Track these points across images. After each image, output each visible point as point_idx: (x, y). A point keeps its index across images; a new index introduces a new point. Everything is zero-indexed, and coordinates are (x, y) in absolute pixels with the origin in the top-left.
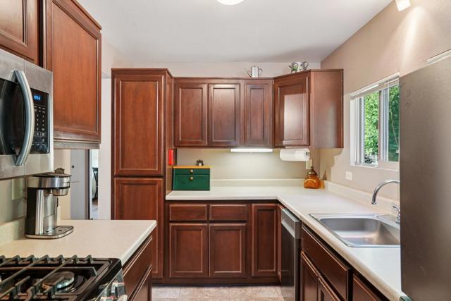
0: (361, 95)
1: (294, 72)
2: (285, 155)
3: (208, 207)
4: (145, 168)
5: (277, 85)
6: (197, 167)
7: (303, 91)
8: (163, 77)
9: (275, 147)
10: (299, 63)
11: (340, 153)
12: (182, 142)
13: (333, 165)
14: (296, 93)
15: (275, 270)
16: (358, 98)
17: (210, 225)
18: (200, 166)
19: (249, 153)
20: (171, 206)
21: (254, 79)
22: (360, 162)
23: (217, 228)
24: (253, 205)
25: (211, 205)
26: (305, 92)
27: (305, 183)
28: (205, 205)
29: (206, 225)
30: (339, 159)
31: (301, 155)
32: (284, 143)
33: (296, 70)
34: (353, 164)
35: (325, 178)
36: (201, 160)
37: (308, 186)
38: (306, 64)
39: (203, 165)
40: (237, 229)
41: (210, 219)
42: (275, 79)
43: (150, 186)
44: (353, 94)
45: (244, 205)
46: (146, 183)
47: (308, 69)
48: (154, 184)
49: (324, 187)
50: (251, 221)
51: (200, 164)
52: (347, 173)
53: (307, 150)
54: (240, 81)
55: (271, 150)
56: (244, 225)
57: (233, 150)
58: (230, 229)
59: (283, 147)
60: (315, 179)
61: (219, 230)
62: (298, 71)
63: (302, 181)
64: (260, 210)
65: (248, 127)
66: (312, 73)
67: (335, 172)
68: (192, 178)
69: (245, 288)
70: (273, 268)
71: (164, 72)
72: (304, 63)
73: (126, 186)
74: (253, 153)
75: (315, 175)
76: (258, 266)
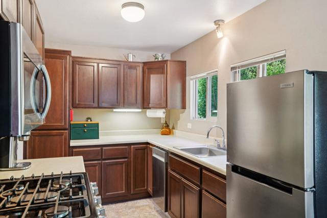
0: (196, 78)
1: (157, 60)
2: (151, 113)
3: (102, 150)
4: (54, 123)
5: (145, 67)
6: (87, 122)
7: (163, 73)
8: (68, 57)
9: (144, 108)
10: (160, 55)
11: (183, 112)
12: (78, 104)
13: (179, 119)
14: (158, 73)
15: (146, 188)
16: (194, 80)
17: (103, 162)
18: (89, 122)
19: (125, 112)
20: (74, 150)
21: (130, 62)
22: (196, 117)
23: (108, 164)
24: (132, 146)
25: (104, 148)
26: (164, 74)
27: (162, 132)
28: (99, 148)
29: (100, 162)
30: (183, 116)
31: (160, 114)
32: (150, 105)
33: (158, 59)
34: (191, 118)
35: (173, 128)
36: (90, 117)
37: (163, 134)
38: (164, 56)
39: (91, 121)
40: (121, 163)
41: (103, 158)
42: (144, 63)
43: (58, 137)
44: (192, 77)
45: (127, 147)
46: (55, 134)
47: (165, 59)
48: (61, 135)
49: (173, 134)
50: (131, 157)
51: (89, 120)
52: (188, 124)
53: (164, 110)
54: (121, 63)
55: (140, 110)
56: (126, 160)
57: (115, 110)
58: (117, 164)
59: (150, 108)
60: (167, 129)
61: (109, 165)
62: (160, 60)
63: (160, 131)
64: (137, 149)
65: (126, 94)
66: (169, 62)
67: (180, 124)
68: (86, 130)
69: (127, 203)
70: (145, 187)
71: (68, 53)
72: (162, 55)
73: (37, 138)
74: (128, 112)
75: (167, 126)
76: (135, 187)
